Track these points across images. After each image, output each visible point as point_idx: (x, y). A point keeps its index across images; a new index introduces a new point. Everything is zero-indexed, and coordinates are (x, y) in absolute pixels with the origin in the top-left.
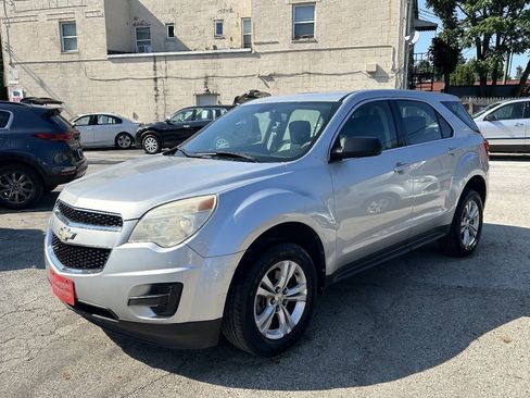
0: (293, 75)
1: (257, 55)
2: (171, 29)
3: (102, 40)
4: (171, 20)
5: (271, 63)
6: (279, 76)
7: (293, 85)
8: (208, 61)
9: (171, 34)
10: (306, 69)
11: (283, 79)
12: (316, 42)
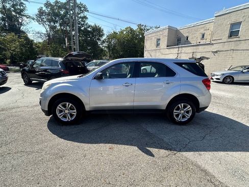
0: (226, 51)
1: (212, 44)
2: (187, 38)
3: (166, 43)
4: (188, 35)
5: (217, 47)
6: (220, 51)
7: (226, 54)
8: (195, 47)
9: (187, 39)
10: (233, 48)
11: (221, 53)
12: (239, 37)
